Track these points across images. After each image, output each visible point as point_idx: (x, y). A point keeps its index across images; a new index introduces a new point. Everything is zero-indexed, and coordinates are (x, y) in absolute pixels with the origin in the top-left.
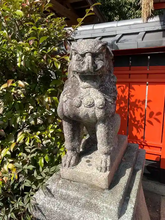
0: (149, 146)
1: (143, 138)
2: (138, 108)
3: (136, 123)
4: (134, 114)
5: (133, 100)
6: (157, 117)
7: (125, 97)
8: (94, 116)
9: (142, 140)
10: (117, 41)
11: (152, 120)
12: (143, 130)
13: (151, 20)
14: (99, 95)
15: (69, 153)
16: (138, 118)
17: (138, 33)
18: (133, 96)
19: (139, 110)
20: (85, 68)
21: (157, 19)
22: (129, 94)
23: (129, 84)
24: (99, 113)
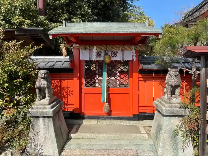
0: (70, 105)
1: (67, 102)
2: (65, 90)
3: (64, 96)
4: (63, 93)
5: (62, 87)
6: (72, 93)
7: (59, 85)
8: (45, 87)
9: (67, 103)
10: (54, 65)
11: (70, 94)
12: (67, 99)
13: (66, 57)
14: (46, 82)
15: (38, 98)
16: (65, 94)
17: (62, 62)
18: (62, 85)
19: (65, 91)
20: (43, 77)
21: (68, 57)
22: (61, 84)
23: (60, 80)
24: (46, 86)
